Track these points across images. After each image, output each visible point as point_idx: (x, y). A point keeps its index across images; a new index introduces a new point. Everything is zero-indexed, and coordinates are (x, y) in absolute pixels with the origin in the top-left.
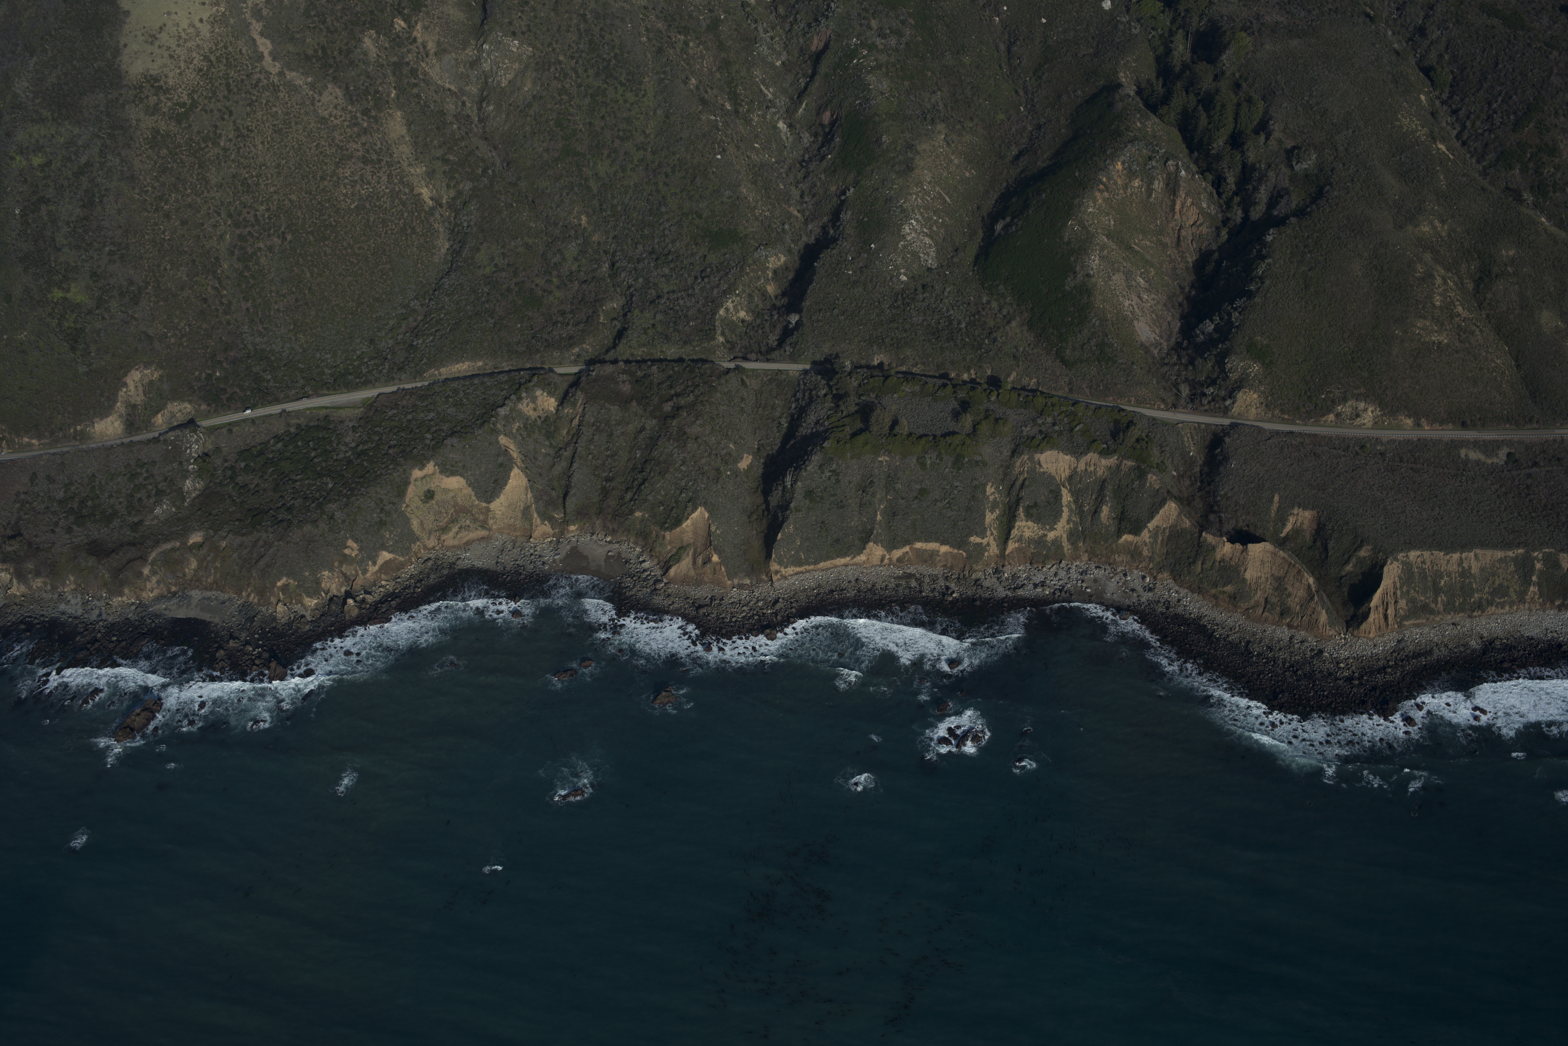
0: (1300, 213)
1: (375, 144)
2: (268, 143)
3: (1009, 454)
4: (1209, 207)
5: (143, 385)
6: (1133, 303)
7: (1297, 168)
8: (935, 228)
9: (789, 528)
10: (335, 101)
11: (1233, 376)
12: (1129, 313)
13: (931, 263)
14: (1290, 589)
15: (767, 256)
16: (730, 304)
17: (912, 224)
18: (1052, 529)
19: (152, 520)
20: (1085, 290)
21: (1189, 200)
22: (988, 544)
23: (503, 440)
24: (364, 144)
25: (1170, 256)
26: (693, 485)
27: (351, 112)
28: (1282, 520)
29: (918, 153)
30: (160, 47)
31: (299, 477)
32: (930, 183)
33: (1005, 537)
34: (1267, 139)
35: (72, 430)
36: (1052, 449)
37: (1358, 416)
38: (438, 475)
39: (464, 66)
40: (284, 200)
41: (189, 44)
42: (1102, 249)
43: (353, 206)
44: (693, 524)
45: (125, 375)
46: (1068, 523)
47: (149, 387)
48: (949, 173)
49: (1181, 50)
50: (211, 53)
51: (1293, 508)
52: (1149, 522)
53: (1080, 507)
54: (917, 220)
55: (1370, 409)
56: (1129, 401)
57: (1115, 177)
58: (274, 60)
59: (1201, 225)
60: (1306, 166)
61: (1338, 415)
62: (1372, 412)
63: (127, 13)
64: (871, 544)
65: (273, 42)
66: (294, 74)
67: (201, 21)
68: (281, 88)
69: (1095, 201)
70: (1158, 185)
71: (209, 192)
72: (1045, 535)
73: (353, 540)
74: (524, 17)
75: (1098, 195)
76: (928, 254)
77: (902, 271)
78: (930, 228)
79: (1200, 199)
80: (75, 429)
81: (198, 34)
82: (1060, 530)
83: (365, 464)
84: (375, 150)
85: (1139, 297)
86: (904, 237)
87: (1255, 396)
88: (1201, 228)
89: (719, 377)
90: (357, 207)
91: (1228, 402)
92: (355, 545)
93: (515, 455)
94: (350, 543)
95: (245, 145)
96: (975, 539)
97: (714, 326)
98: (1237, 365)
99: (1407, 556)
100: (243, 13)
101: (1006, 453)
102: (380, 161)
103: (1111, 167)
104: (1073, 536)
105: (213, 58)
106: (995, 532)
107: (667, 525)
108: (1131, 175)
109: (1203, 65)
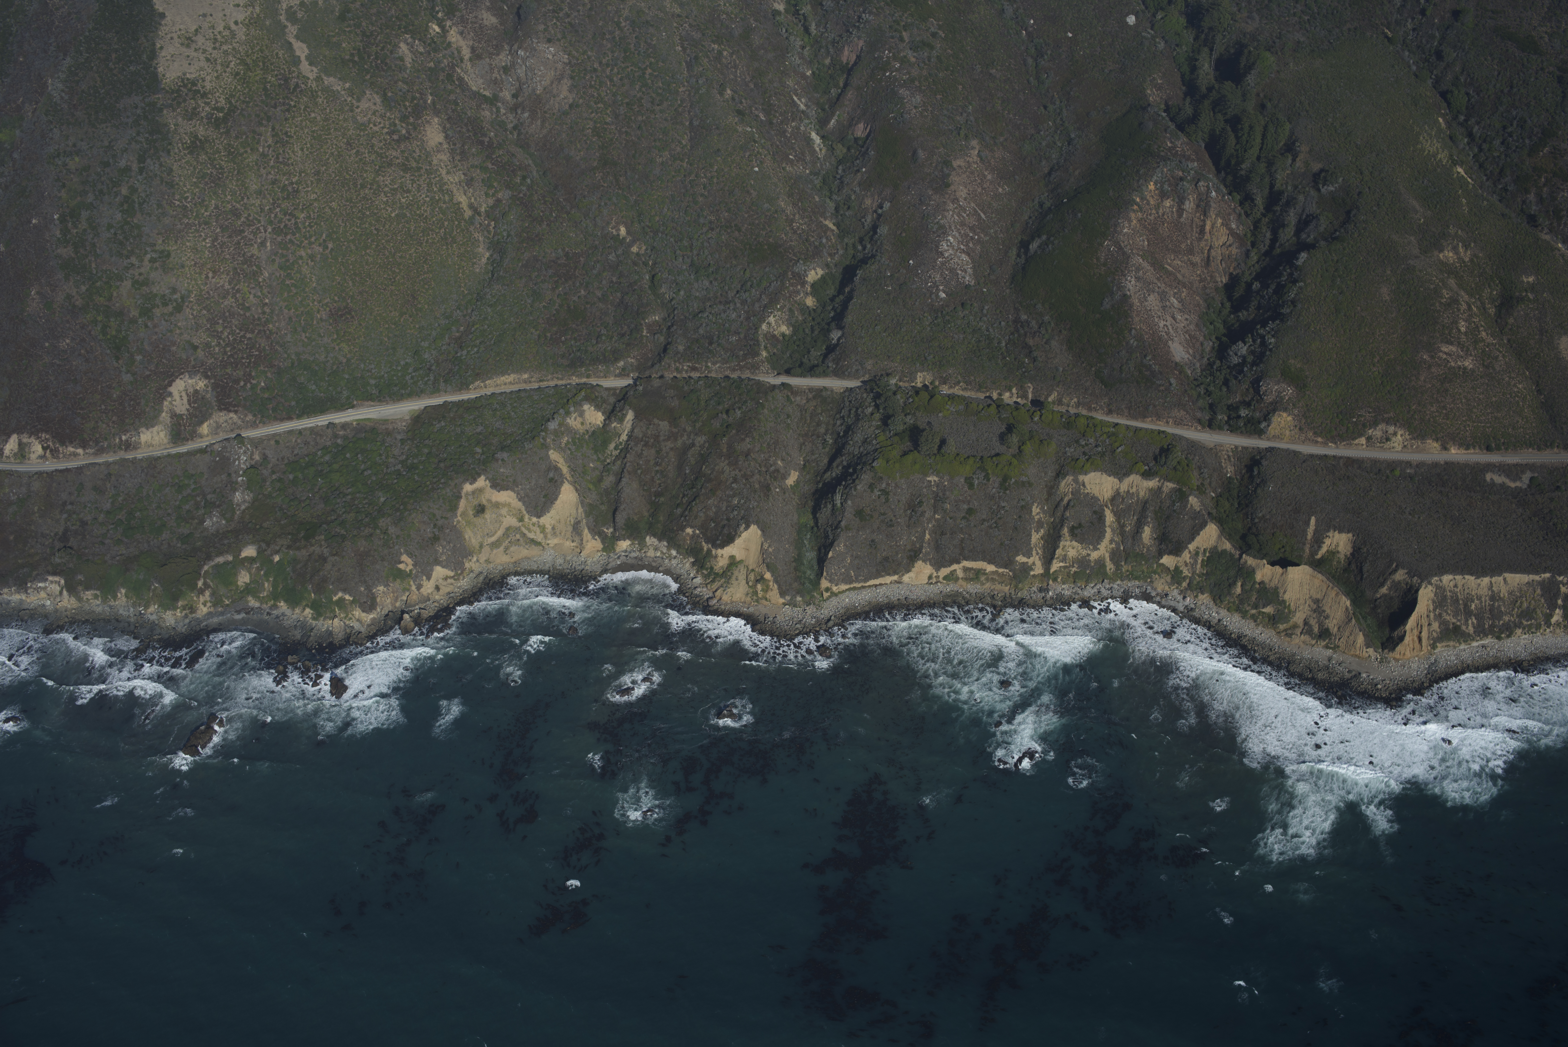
0: (1329, 237)
1: (414, 152)
2: (307, 150)
3: (1054, 474)
4: (1238, 228)
5: (188, 395)
6: (1168, 324)
7: (1323, 190)
8: (971, 245)
9: (840, 547)
10: (374, 107)
11: (1269, 399)
12: (1163, 334)
13: (968, 279)
14: (1328, 611)
15: (805, 271)
16: (772, 319)
17: (949, 240)
18: (1096, 549)
19: (202, 532)
20: (1123, 310)
21: (1220, 221)
22: (1034, 564)
23: (553, 454)
24: (402, 152)
25: (1200, 275)
26: (745, 503)
27: (390, 119)
28: (1318, 542)
29: (954, 169)
30: (196, 50)
31: (350, 490)
32: (965, 199)
33: (1050, 557)
34: (1294, 160)
35: (117, 440)
36: (1095, 470)
37: (1388, 439)
38: (489, 489)
39: (499, 71)
40: (324, 208)
41: (225, 47)
42: (1138, 269)
43: (393, 215)
44: (746, 542)
45: (170, 385)
46: (1111, 543)
47: (195, 397)
48: (983, 189)
49: (1206, 69)
50: (248, 56)
51: (1328, 531)
52: (1190, 543)
53: (1122, 527)
54: (954, 237)
55: (1400, 433)
56: (1167, 422)
57: (1148, 197)
58: (310, 64)
59: (1230, 246)
60: (1333, 189)
61: (1369, 439)
62: (1401, 435)
63: (163, 16)
64: (919, 562)
65: (308, 46)
66: (332, 79)
67: (236, 23)
68: (320, 93)
69: (1130, 221)
70: (1189, 205)
71: (248, 198)
72: (1089, 555)
73: (408, 555)
74: (558, 24)
75: (1132, 215)
76: (965, 271)
77: (941, 288)
78: (967, 245)
79: (1229, 220)
80: (120, 439)
81: (233, 37)
82: (1102, 551)
83: (416, 477)
84: (413, 158)
85: (1174, 318)
86: (942, 254)
87: (1290, 418)
88: (1230, 249)
89: (767, 393)
90: (397, 215)
91: (1263, 424)
92: (409, 560)
93: (565, 470)
94: (404, 558)
95: (284, 151)
96: (1021, 559)
97: (758, 341)
98: (1273, 388)
99: (1441, 580)
100: (278, 16)
101: (1051, 474)
102: (419, 169)
103: (1144, 188)
104: (1115, 555)
105: (249, 61)
106: (1039, 551)
107: (718, 542)
108: (1163, 195)
109: (1228, 85)
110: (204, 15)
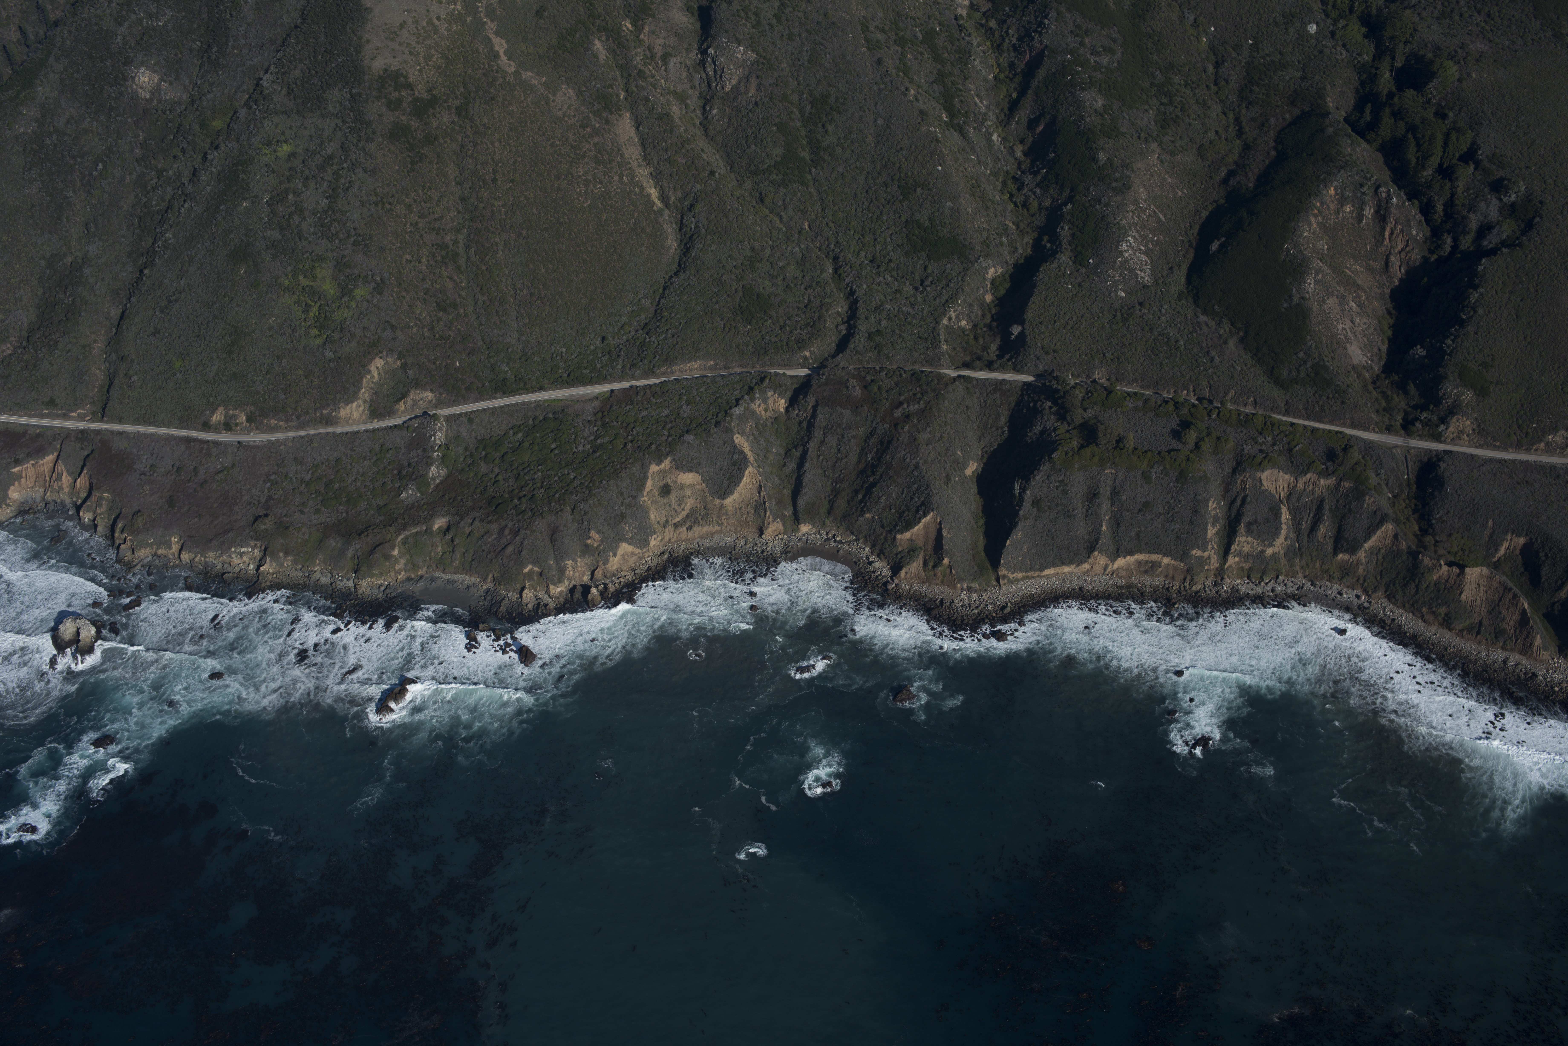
0: (1509, 244)
1: (607, 145)
2: (505, 141)
3: (1230, 471)
4: (1417, 235)
5: (386, 373)
6: (1346, 327)
7: (1505, 199)
8: (1150, 246)
9: (1018, 535)
10: (569, 101)
11: (1447, 402)
12: (1342, 337)
13: (1147, 279)
14: (1504, 613)
15: (985, 268)
16: (952, 314)
17: (1129, 241)
18: (1271, 545)
19: (398, 504)
20: (1301, 312)
21: (1399, 227)
22: (1209, 558)
23: (738, 439)
24: (595, 145)
25: (1379, 280)
26: (926, 489)
27: (584, 112)
28: (1493, 544)
29: (1133, 171)
30: (400, 43)
31: (540, 468)
33: (1226, 552)
34: (1475, 168)
35: (319, 415)
36: (1273, 467)
38: (674, 471)
39: (688, 70)
41: (428, 42)
42: (1317, 273)
43: (586, 205)
44: (924, 527)
45: (369, 362)
46: (1286, 539)
47: (392, 375)
48: (1163, 192)
49: (1387, 78)
50: (449, 50)
51: (1506, 533)
52: (1365, 541)
53: (1297, 524)
54: (1134, 237)
56: (1343, 424)
57: (1328, 202)
58: (509, 59)
60: (1514, 197)
61: (1547, 444)
63: (369, 10)
64: (1096, 553)
65: (507, 42)
66: (530, 74)
67: (438, 18)
68: (517, 87)
69: (1310, 224)
70: (1369, 211)
72: (1263, 551)
73: (596, 531)
75: (1312, 219)
76: (1144, 271)
77: (1120, 287)
78: (1146, 246)
79: (1410, 226)
80: (321, 414)
81: (436, 31)
82: (1278, 546)
83: (604, 457)
84: (606, 151)
86: (1121, 253)
87: (1468, 423)
88: (1409, 255)
89: (947, 385)
90: (589, 206)
91: (1442, 427)
92: (597, 536)
93: (749, 454)
94: (593, 533)
95: (482, 142)
96: (1196, 552)
97: (938, 334)
98: (1450, 391)
100: (479, 12)
101: (1228, 470)
102: (611, 161)
103: (1324, 193)
104: (1291, 553)
105: (450, 55)
106: (1215, 547)
107: (898, 528)
108: (1342, 200)
109: (1410, 93)
110: (409, 11)
